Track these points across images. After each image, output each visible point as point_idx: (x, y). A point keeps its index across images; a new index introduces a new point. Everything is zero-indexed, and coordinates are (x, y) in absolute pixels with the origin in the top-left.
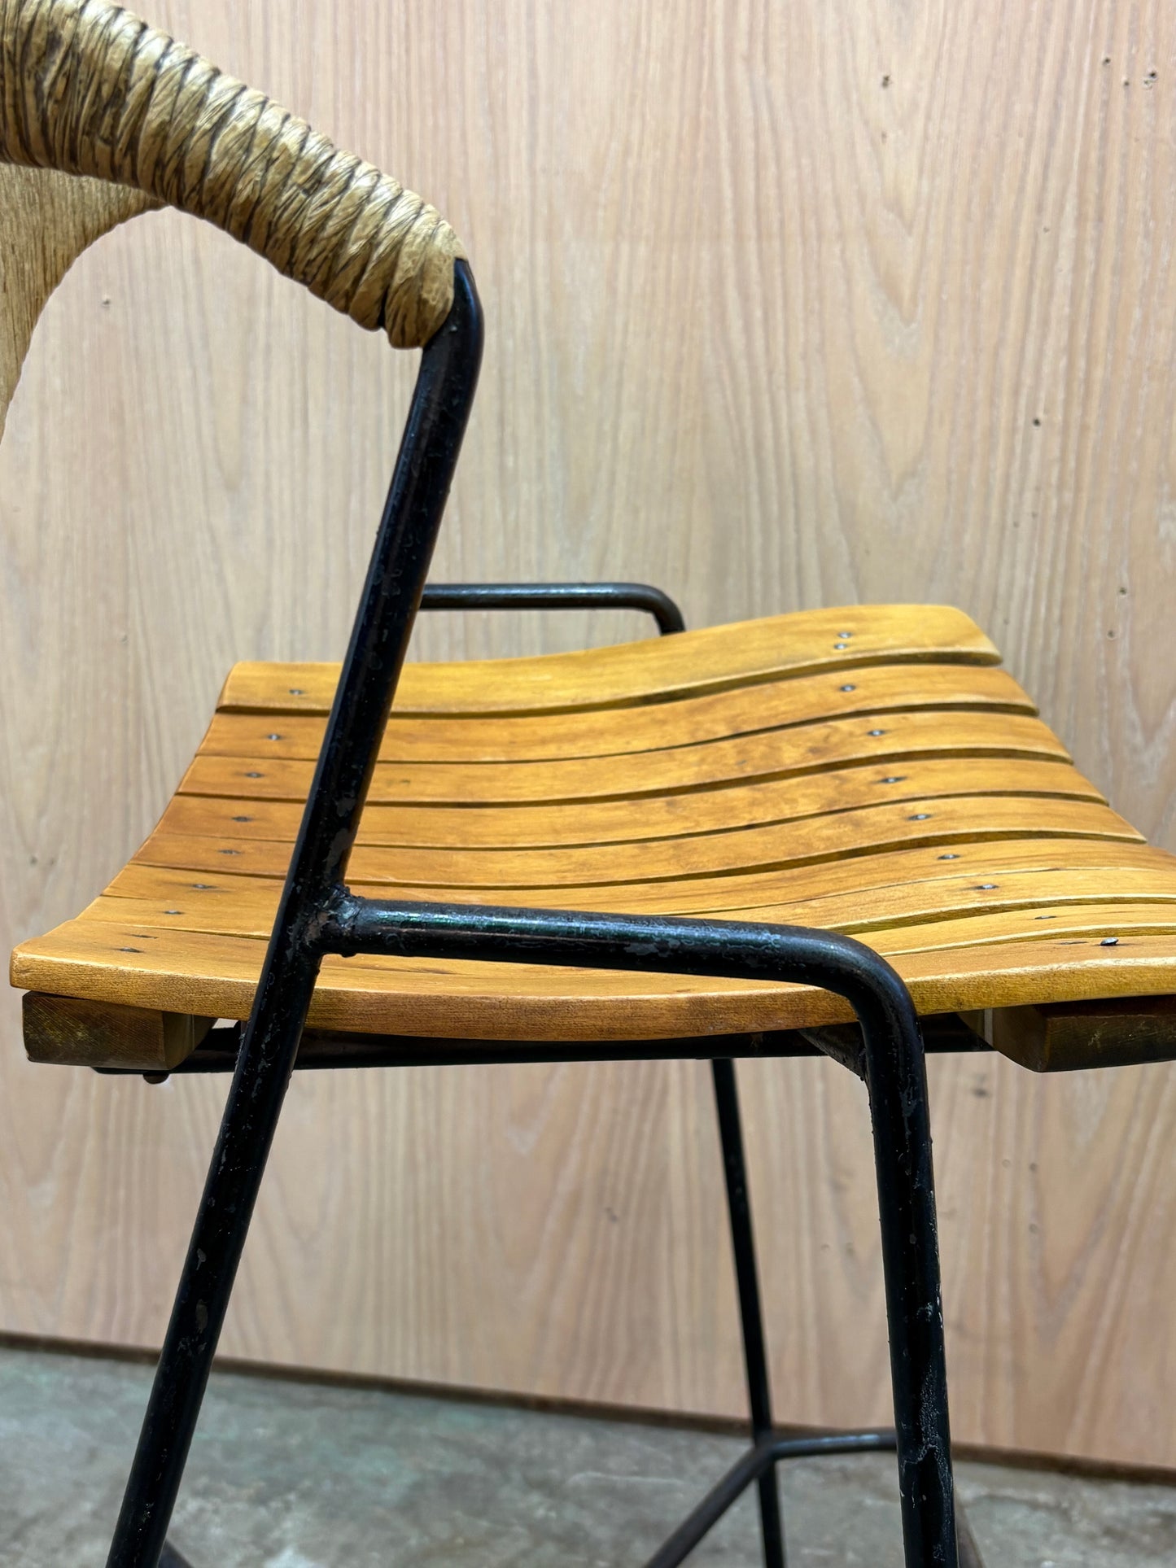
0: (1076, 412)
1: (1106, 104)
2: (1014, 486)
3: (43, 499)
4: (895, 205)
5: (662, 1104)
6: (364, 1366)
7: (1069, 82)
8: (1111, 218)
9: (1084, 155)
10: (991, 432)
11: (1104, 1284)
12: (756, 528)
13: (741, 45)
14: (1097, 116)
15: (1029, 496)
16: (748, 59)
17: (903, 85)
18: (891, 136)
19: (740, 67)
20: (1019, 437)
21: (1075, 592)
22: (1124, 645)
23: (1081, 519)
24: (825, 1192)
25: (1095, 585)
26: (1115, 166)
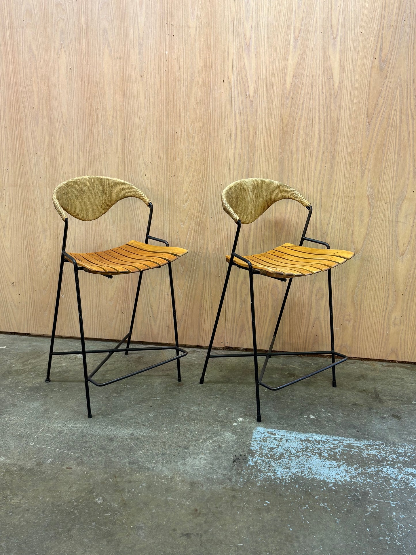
0: (170, 212)
2: (164, 220)
3: (47, 220)
4: (148, 189)
5: (129, 298)
7: (165, 176)
8: (172, 191)
9: (168, 184)
10: (161, 214)
11: (185, 320)
12: (135, 225)
13: (129, 170)
14: (169, 180)
15: (166, 222)
16: (130, 172)
17: (147, 176)
18: (147, 181)
19: (129, 173)
20: (164, 215)
21: (172, 233)
22: (178, 239)
23: (172, 224)
24: (150, 309)
25: (174, 232)
26: (171, 185)
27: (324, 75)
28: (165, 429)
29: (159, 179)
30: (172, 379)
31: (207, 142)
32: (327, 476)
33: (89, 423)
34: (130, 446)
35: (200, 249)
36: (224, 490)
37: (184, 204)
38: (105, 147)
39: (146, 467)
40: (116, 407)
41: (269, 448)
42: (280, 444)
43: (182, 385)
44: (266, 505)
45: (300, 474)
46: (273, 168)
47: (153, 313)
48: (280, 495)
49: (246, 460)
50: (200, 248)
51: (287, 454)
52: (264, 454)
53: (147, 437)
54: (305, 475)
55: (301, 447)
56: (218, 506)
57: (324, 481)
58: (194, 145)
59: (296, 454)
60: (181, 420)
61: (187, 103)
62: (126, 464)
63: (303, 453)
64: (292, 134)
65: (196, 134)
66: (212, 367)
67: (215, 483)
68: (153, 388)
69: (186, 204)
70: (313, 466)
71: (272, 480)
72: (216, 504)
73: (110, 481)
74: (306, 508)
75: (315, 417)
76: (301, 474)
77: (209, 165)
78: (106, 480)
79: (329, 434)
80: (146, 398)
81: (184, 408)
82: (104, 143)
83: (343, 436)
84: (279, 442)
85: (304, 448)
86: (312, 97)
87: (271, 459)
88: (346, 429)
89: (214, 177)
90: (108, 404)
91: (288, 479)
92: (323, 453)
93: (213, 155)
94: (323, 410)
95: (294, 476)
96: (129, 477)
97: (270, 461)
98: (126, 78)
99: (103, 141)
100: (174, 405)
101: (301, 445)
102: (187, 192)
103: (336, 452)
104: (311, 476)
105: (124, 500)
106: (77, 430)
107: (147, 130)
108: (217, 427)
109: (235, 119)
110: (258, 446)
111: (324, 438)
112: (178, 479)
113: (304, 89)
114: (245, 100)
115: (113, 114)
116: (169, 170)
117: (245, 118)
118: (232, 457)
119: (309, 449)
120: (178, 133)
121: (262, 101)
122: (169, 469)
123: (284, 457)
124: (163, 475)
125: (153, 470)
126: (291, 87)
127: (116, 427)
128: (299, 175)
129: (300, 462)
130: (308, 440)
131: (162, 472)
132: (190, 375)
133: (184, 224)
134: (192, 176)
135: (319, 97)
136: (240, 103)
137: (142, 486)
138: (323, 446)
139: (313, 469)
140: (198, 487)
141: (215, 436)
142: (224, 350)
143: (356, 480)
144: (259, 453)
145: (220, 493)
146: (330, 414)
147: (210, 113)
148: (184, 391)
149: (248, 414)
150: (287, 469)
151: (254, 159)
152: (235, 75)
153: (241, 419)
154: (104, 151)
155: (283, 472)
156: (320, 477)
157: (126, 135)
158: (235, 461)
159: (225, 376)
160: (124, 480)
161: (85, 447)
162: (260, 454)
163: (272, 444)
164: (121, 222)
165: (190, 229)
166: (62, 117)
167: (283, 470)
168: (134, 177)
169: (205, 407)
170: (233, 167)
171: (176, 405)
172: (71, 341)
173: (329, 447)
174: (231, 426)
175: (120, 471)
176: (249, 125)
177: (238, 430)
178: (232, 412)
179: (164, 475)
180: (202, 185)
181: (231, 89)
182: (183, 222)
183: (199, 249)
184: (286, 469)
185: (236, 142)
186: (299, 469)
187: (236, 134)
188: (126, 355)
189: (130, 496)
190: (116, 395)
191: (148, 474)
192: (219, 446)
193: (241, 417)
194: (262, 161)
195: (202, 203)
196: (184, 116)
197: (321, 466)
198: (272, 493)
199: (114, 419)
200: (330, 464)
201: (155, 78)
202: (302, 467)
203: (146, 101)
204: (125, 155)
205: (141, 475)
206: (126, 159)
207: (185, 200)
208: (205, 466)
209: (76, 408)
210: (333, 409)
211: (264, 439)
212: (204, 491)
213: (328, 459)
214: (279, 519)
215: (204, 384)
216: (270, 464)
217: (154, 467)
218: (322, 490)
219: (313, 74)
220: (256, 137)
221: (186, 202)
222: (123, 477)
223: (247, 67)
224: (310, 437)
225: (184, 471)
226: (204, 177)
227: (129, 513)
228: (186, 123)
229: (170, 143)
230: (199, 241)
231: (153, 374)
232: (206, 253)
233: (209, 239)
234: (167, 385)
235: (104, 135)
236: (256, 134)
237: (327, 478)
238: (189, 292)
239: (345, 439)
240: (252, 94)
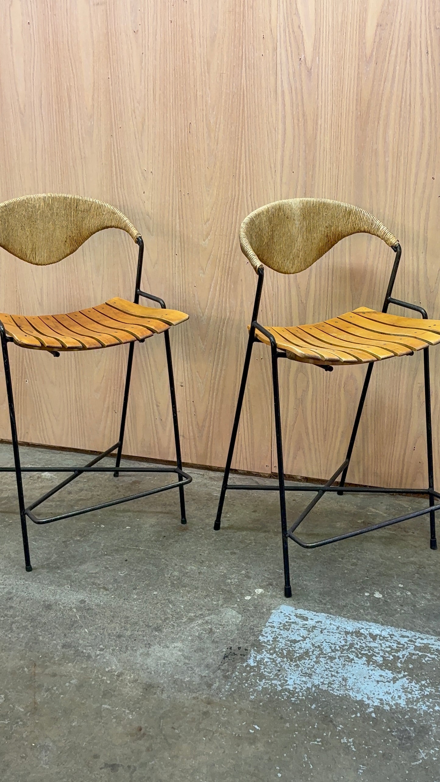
0: (183, 253)
1: (181, 198)
2: (174, 266)
4: (148, 215)
6: (69, 446)
7: (174, 194)
8: (184, 218)
9: (179, 207)
10: (169, 256)
11: (209, 427)
12: (130, 272)
13: (119, 185)
14: (180, 200)
15: (177, 268)
16: (121, 188)
17: (147, 193)
18: (146, 202)
19: (119, 189)
20: (174, 257)
21: (187, 286)
22: (196, 297)
23: (186, 273)
24: (155, 406)
25: (190, 285)
26: (184, 209)
27: (430, 23)
28: (135, 597)
29: (165, 198)
30: (174, 520)
31: (238, 139)
32: (369, 694)
33: (24, 579)
34: (73, 620)
35: (230, 314)
36: (194, 702)
37: (204, 240)
38: (82, 147)
39: (86, 655)
40: (74, 557)
41: (289, 640)
42: (309, 636)
43: (185, 529)
44: (253, 731)
45: (325, 688)
46: (346, 181)
47: (159, 413)
48: (281, 718)
49: (245, 657)
50: (230, 312)
51: (315, 653)
52: (277, 650)
53: (104, 608)
54: (333, 690)
55: (343, 643)
56: (176, 725)
57: (361, 702)
58: (217, 144)
59: (329, 654)
60: (165, 585)
61: (207, 74)
62: (58, 647)
63: (342, 653)
64: (376, 124)
65: (222, 125)
66: (242, 504)
67: (184, 690)
68: (138, 532)
69: (207, 241)
70: (351, 676)
71: (276, 692)
72: (173, 723)
73: (24, 671)
74: (316, 743)
75: (383, 596)
76: (326, 686)
77: (243, 176)
78: (19, 669)
79: (397, 626)
80: (123, 546)
81: (176, 567)
82: (81, 142)
83: (418, 631)
84: (309, 631)
85: (346, 645)
86: (408, 60)
87: (287, 658)
88: (428, 619)
89: (250, 195)
90: (63, 551)
91: (303, 694)
92: (376, 656)
93: (247, 159)
94: (400, 585)
95: (314, 689)
96: (55, 667)
97: (283, 661)
98: (111, 36)
99: (79, 139)
100: (163, 560)
101: (344, 640)
102: (208, 220)
103: (398, 656)
104: (342, 693)
105: (35, 703)
106: (4, 588)
107: (145, 119)
108: (218, 601)
109: (283, 100)
110: (271, 636)
111: (386, 631)
112: (129, 678)
113: (395, 47)
114: (299, 67)
115: (93, 95)
116: (179, 184)
117: (299, 97)
118: (224, 650)
119: (355, 648)
120: (192, 124)
121: (327, 69)
122: (119, 661)
123: (309, 656)
124: (107, 670)
125: (95, 661)
126: (374, 45)
127: (63, 588)
128: (388, 193)
129: (332, 667)
130: (358, 634)
131: (108, 663)
132: (204, 514)
133: (204, 273)
134: (215, 195)
135: (421, 60)
136: (291, 72)
137: (70, 682)
138: (380, 644)
139: (350, 682)
140: (155, 694)
141: (209, 615)
142: (270, 478)
143: (416, 705)
144: (269, 647)
145: (186, 705)
146: (409, 593)
147: (242, 89)
148: (186, 540)
149: (274, 583)
150: (307, 677)
151: (314, 166)
152: (282, 26)
153: (259, 591)
154: (81, 154)
155: (298, 682)
156: (357, 695)
157: (114, 129)
158: (227, 657)
159: (258, 520)
160: (47, 671)
161: (6, 615)
162: (270, 649)
163: (296, 634)
164: (108, 269)
165: (214, 282)
166: (18, 100)
167: (299, 679)
168: (126, 195)
169: (209, 567)
170: (281, 180)
171: (166, 560)
172: (39, 451)
173: (390, 647)
174: (241, 600)
175: (46, 657)
176: (305, 109)
177: (249, 606)
178: (249, 577)
179: (110, 668)
180: (231, 208)
181: (275, 49)
182: (202, 269)
183: (228, 314)
184: (305, 676)
185: (285, 137)
186: (327, 678)
187: (284, 123)
188: (114, 478)
189: (47, 696)
190: (79, 539)
191: (85, 666)
192: (211, 631)
193: (261, 587)
194: (327, 169)
195: (231, 238)
196: (202, 96)
197: (365, 678)
198: (269, 713)
199: (63, 575)
200: (381, 676)
201: (156, 35)
202: (332, 676)
203: (143, 71)
204: (112, 160)
205: (74, 667)
206: (114, 167)
207: (205, 233)
208: (178, 661)
209: (13, 555)
210: (418, 585)
211: (286, 626)
212: (163, 700)
213: (380, 666)
214: (266, 757)
215: (221, 531)
216: (281, 666)
217: (98, 655)
218: (354, 716)
219: (411, 22)
220: (317, 129)
221: (207, 237)
222: (47, 667)
223: (300, 12)
224: (363, 628)
225: (141, 666)
226: (235, 196)
227: (36, 723)
228: (204, 108)
229: (181, 141)
230: (229, 301)
231: (147, 509)
232: (240, 321)
233: (244, 299)
234: (162, 528)
235: (80, 128)
236: (317, 124)
237: (368, 698)
238: (214, 383)
239: (421, 636)
240: (309, 59)
